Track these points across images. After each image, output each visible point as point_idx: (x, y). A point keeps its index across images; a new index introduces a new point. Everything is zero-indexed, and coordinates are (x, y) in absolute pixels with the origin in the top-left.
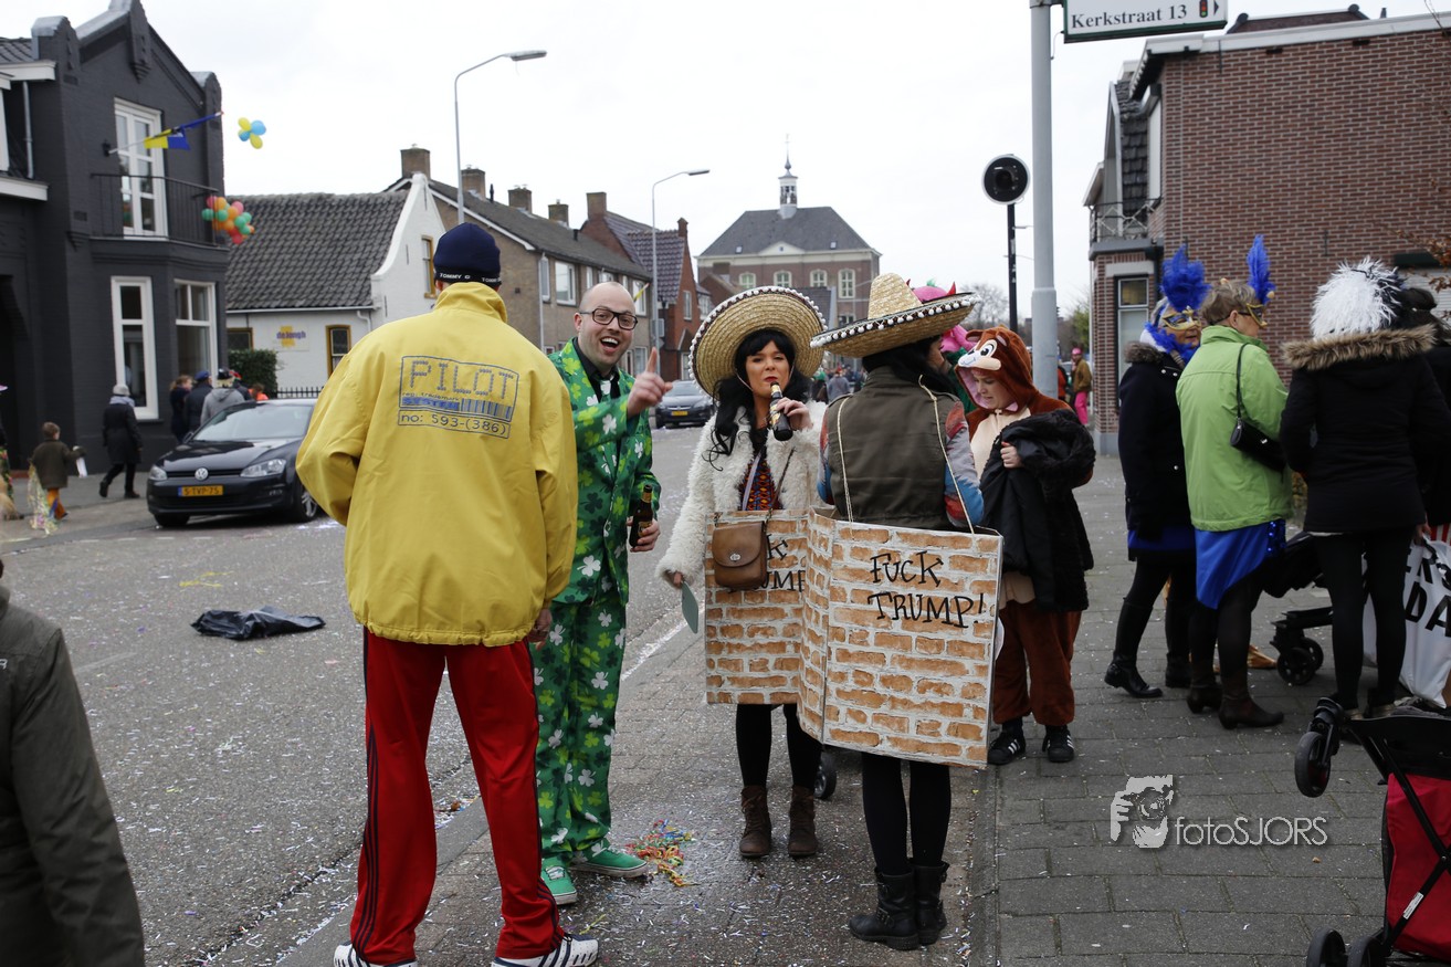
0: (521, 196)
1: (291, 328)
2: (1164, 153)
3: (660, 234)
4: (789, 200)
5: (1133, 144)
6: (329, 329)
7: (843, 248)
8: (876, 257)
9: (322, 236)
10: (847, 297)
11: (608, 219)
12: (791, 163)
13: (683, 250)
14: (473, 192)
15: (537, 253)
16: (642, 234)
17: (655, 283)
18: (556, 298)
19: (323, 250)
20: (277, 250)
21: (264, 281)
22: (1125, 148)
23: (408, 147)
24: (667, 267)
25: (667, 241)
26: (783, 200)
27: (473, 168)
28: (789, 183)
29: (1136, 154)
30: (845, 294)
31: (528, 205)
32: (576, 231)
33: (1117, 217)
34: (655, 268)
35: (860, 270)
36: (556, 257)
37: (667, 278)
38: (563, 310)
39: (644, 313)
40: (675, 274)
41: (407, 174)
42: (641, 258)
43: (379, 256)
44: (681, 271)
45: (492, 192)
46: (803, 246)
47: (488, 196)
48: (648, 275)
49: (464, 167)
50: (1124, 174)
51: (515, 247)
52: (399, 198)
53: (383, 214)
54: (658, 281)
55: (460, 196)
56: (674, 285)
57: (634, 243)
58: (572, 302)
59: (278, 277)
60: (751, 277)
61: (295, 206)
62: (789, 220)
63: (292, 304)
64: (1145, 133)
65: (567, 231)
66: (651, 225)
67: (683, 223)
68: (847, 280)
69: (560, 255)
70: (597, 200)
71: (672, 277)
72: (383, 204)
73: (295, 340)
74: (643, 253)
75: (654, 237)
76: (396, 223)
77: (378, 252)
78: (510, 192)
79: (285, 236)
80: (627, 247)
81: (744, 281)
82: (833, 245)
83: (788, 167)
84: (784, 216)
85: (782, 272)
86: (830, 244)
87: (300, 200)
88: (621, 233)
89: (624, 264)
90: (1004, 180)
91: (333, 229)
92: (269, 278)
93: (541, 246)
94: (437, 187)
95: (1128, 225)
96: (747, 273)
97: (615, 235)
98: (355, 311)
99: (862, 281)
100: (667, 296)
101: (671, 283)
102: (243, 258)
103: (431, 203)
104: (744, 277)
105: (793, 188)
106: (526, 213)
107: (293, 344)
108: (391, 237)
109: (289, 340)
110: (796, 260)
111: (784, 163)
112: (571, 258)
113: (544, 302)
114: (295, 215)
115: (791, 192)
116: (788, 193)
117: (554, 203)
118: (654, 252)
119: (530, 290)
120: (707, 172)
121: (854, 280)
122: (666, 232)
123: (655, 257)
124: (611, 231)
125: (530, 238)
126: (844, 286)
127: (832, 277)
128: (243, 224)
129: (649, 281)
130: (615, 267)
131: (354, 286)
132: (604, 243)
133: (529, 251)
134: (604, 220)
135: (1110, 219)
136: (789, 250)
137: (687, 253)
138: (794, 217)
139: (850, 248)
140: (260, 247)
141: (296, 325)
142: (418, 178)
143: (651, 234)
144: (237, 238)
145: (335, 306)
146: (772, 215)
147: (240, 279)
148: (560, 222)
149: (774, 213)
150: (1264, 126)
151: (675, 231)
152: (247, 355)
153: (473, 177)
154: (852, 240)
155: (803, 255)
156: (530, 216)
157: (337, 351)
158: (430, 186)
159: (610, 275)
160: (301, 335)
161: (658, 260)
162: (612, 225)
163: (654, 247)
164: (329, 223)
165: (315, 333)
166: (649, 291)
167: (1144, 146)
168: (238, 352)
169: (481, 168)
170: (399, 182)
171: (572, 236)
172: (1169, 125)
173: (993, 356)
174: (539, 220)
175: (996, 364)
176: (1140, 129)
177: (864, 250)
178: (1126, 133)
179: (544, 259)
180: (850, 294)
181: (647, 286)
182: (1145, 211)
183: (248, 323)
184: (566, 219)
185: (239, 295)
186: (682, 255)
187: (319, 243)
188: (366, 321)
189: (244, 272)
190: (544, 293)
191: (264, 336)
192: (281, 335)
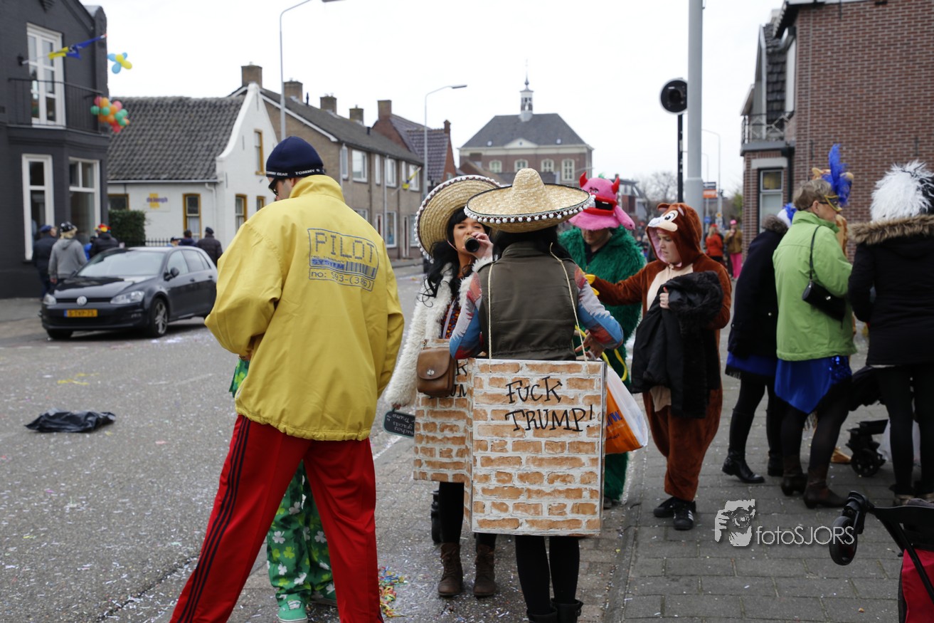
0: (329, 102)
1: (156, 194)
2: (797, 78)
3: (430, 131)
4: (527, 108)
5: (775, 70)
6: (185, 196)
7: (566, 143)
8: (590, 151)
9: (181, 128)
10: (568, 179)
11: (393, 120)
12: (529, 81)
13: (447, 143)
14: (294, 98)
15: (340, 143)
16: (417, 131)
17: (426, 167)
18: (353, 176)
19: (182, 138)
20: (148, 138)
21: (138, 160)
22: (769, 74)
23: (246, 64)
24: (436, 156)
25: (436, 136)
26: (523, 108)
27: (294, 80)
28: (527, 95)
29: (778, 77)
30: (566, 177)
31: (334, 109)
32: (369, 128)
33: (761, 125)
34: (426, 156)
35: (578, 160)
36: (352, 147)
37: (435, 163)
38: (358, 186)
39: (417, 189)
40: (440, 161)
41: (245, 84)
42: (416, 149)
43: (223, 143)
44: (445, 159)
45: (308, 98)
46: (537, 141)
47: (305, 101)
48: (420, 161)
49: (287, 79)
50: (768, 93)
51: (324, 139)
52: (238, 101)
53: (227, 112)
54: (429, 165)
55: (282, 101)
56: (439, 169)
57: (411, 138)
58: (364, 180)
59: (148, 157)
60: (498, 164)
61: (162, 106)
62: (527, 123)
63: (158, 177)
64: (784, 63)
65: (362, 128)
66: (423, 123)
67: (447, 124)
68: (568, 167)
69: (356, 145)
70: (385, 106)
71: (438, 163)
72: (226, 106)
73: (160, 204)
74: (418, 145)
75: (426, 133)
76: (235, 119)
77: (222, 140)
78: (322, 99)
79: (154, 127)
80: (406, 140)
81: (493, 167)
82: (559, 141)
83: (527, 84)
84: (523, 119)
85: (521, 160)
86: (556, 141)
87: (166, 101)
88: (402, 130)
89: (402, 153)
90: (675, 97)
91: (190, 123)
92: (143, 157)
93: (342, 138)
94: (267, 94)
95: (770, 130)
96: (495, 161)
97: (397, 132)
98: (204, 183)
99: (580, 167)
100: (434, 177)
101: (438, 167)
102: (124, 143)
103: (262, 105)
104: (493, 164)
105: (530, 99)
106: (332, 114)
107: (158, 206)
108: (231, 130)
109: (155, 203)
110: (531, 152)
111: (525, 81)
112: (364, 148)
113: (344, 180)
114: (162, 112)
115: (528, 102)
116: (527, 102)
117: (353, 107)
118: (426, 144)
119: (334, 170)
120: (465, 86)
121: (573, 167)
122: (435, 130)
123: (426, 148)
124: (395, 129)
125: (335, 133)
126: (566, 171)
127: (558, 165)
128: (121, 118)
129: (421, 165)
130: (396, 155)
131: (204, 165)
132: (390, 137)
133: (334, 142)
134: (390, 121)
135: (757, 126)
136: (526, 144)
137: (450, 145)
138: (531, 120)
139: (571, 143)
140: (135, 135)
141: (161, 192)
142: (252, 87)
143: (423, 131)
144: (116, 128)
145: (190, 179)
146: (515, 119)
147: (120, 158)
148: (358, 121)
149: (516, 117)
150: (872, 59)
151: (442, 130)
152: (123, 214)
153: (294, 87)
154: (573, 138)
155: (537, 149)
156: (335, 116)
157: (190, 212)
158: (261, 93)
159: (393, 161)
160: (164, 200)
161: (429, 150)
162: (396, 124)
163: (426, 140)
164: (187, 118)
165: (175, 199)
166: (421, 173)
167: (783, 72)
168: (117, 211)
169: (300, 81)
170: (239, 89)
171: (366, 131)
172: (801, 56)
173: (673, 222)
174: (342, 119)
175: (674, 227)
176: (780, 59)
177: (581, 145)
178: (770, 63)
179: (344, 148)
180: (571, 177)
181: (419, 169)
182: (782, 121)
183: (125, 189)
184: (361, 119)
185: (120, 169)
186: (446, 147)
187: (179, 133)
188: (211, 191)
189: (123, 153)
190: (344, 173)
191: (137, 200)
192: (149, 200)
